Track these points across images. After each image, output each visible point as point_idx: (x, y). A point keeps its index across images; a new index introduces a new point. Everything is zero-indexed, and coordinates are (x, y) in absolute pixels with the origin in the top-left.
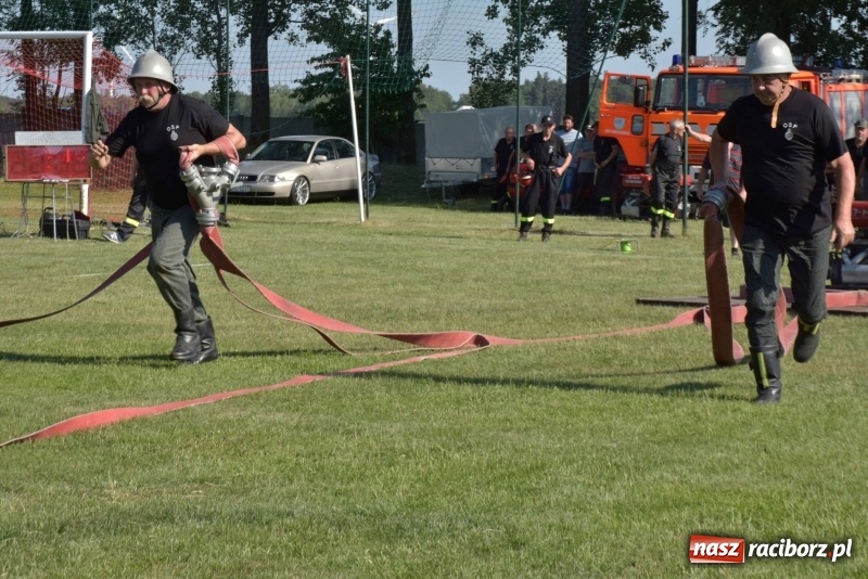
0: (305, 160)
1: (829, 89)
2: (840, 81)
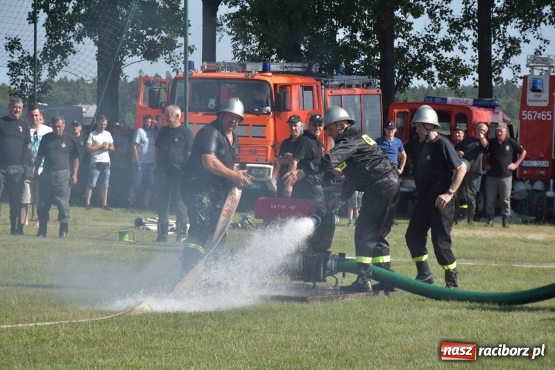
1: (330, 94)
2: (341, 86)
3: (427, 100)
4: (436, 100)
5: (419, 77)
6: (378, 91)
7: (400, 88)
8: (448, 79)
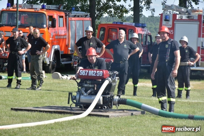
1: (71, 20)
2: (75, 16)
3: (114, 23)
4: (118, 23)
5: (105, 13)
6: (90, 19)
7: (98, 18)
8: (118, 14)
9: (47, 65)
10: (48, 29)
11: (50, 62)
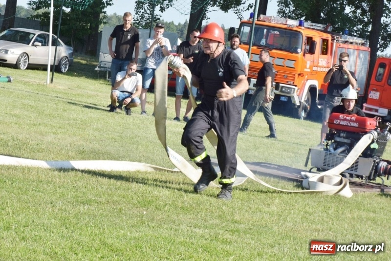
0: (28, 44)
1: (339, 46)
2: (346, 42)
6: (369, 49)
7: (381, 49)
9: (296, 107)
10: (304, 55)
11: (300, 102)
